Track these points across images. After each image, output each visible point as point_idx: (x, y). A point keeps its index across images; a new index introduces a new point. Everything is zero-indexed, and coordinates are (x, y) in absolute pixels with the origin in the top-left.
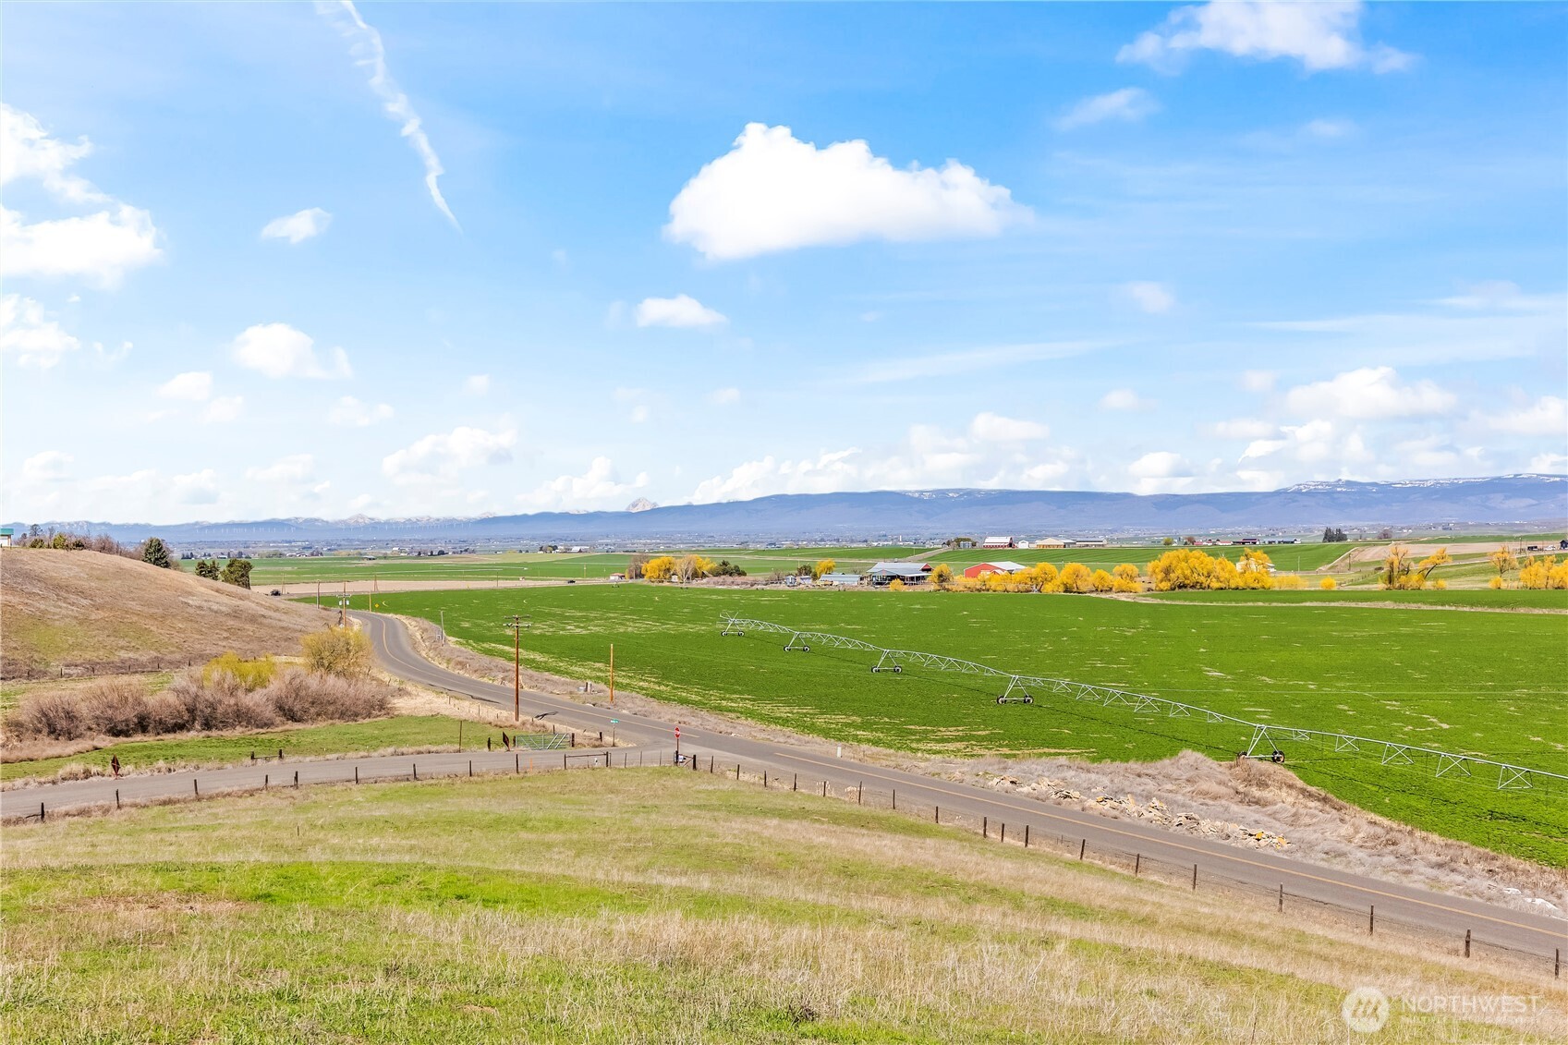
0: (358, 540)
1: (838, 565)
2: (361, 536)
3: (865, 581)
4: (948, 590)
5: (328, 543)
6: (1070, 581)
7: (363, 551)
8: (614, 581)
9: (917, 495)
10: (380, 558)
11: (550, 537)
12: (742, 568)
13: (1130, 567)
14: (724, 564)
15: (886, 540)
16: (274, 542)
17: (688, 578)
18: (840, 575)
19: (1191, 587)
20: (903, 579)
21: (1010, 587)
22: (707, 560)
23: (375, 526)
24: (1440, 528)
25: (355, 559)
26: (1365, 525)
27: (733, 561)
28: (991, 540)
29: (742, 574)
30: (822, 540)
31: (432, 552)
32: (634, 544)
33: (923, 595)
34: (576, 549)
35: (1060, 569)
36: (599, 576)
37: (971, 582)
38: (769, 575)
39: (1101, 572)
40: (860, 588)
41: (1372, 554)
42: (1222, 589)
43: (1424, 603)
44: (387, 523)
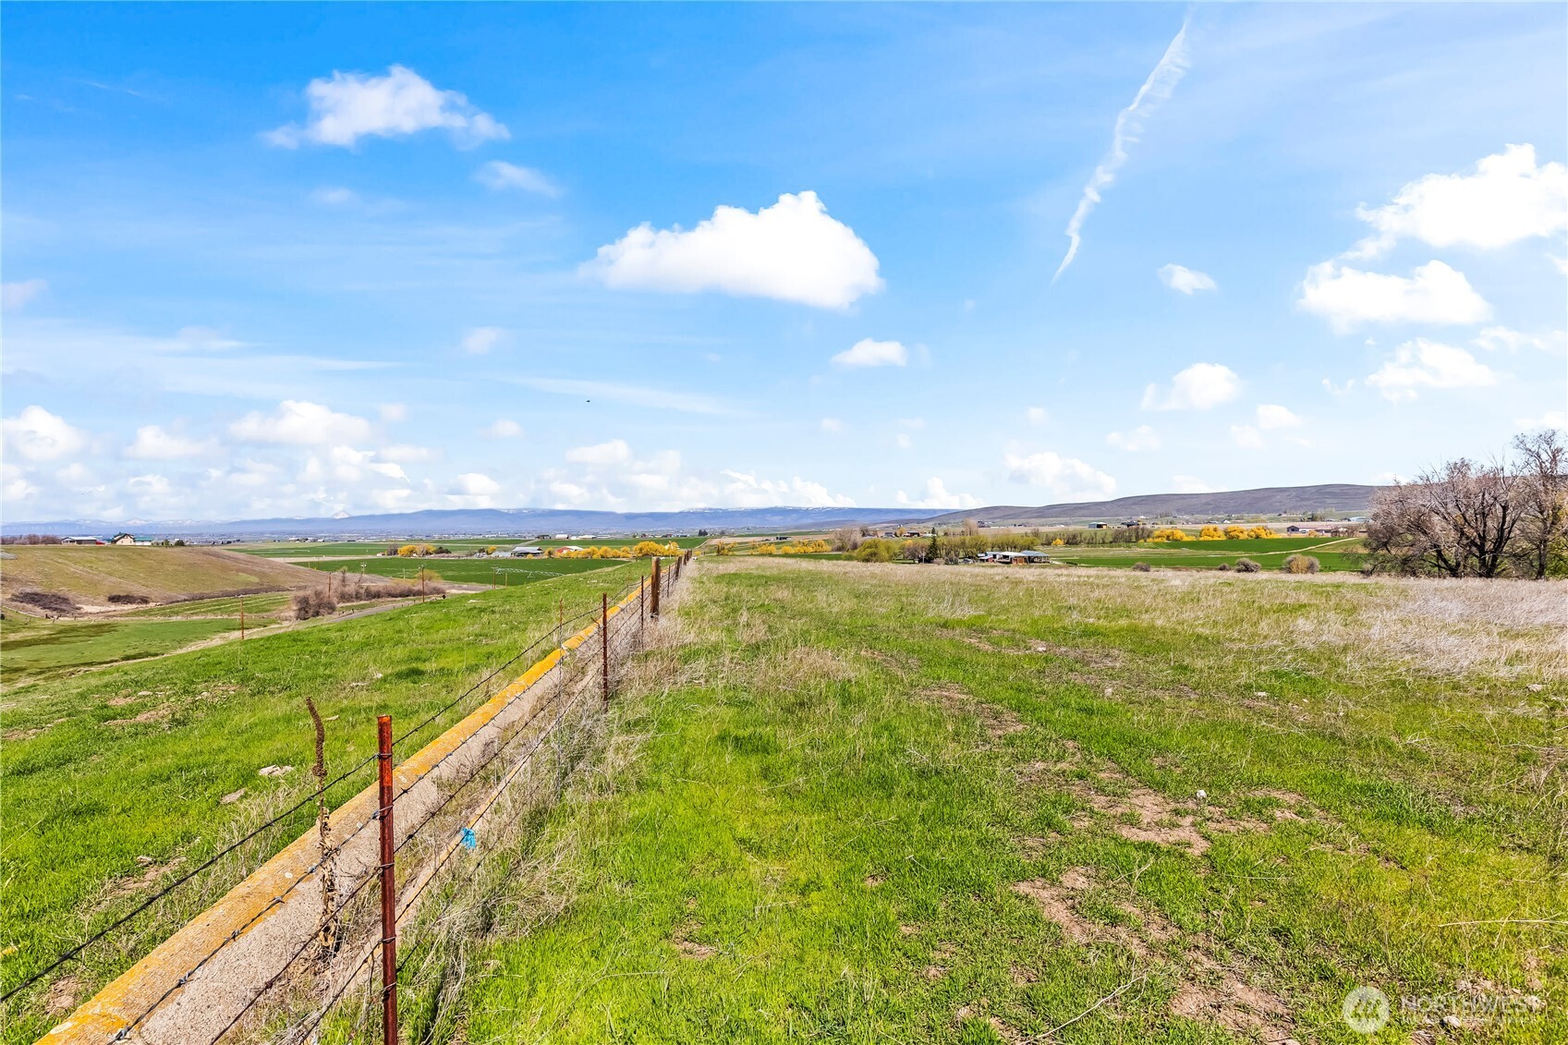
1: (497, 548)
3: (514, 555)
4: (555, 558)
6: (602, 554)
12: (450, 549)
13: (627, 548)
14: (440, 548)
15: (511, 535)
17: (423, 555)
18: (500, 552)
21: (579, 556)
22: (432, 545)
26: (716, 527)
27: (445, 546)
28: (558, 536)
29: (451, 552)
33: (541, 560)
35: (599, 549)
37: (562, 554)
38: (464, 552)
39: (615, 550)
40: (513, 557)
41: (715, 542)
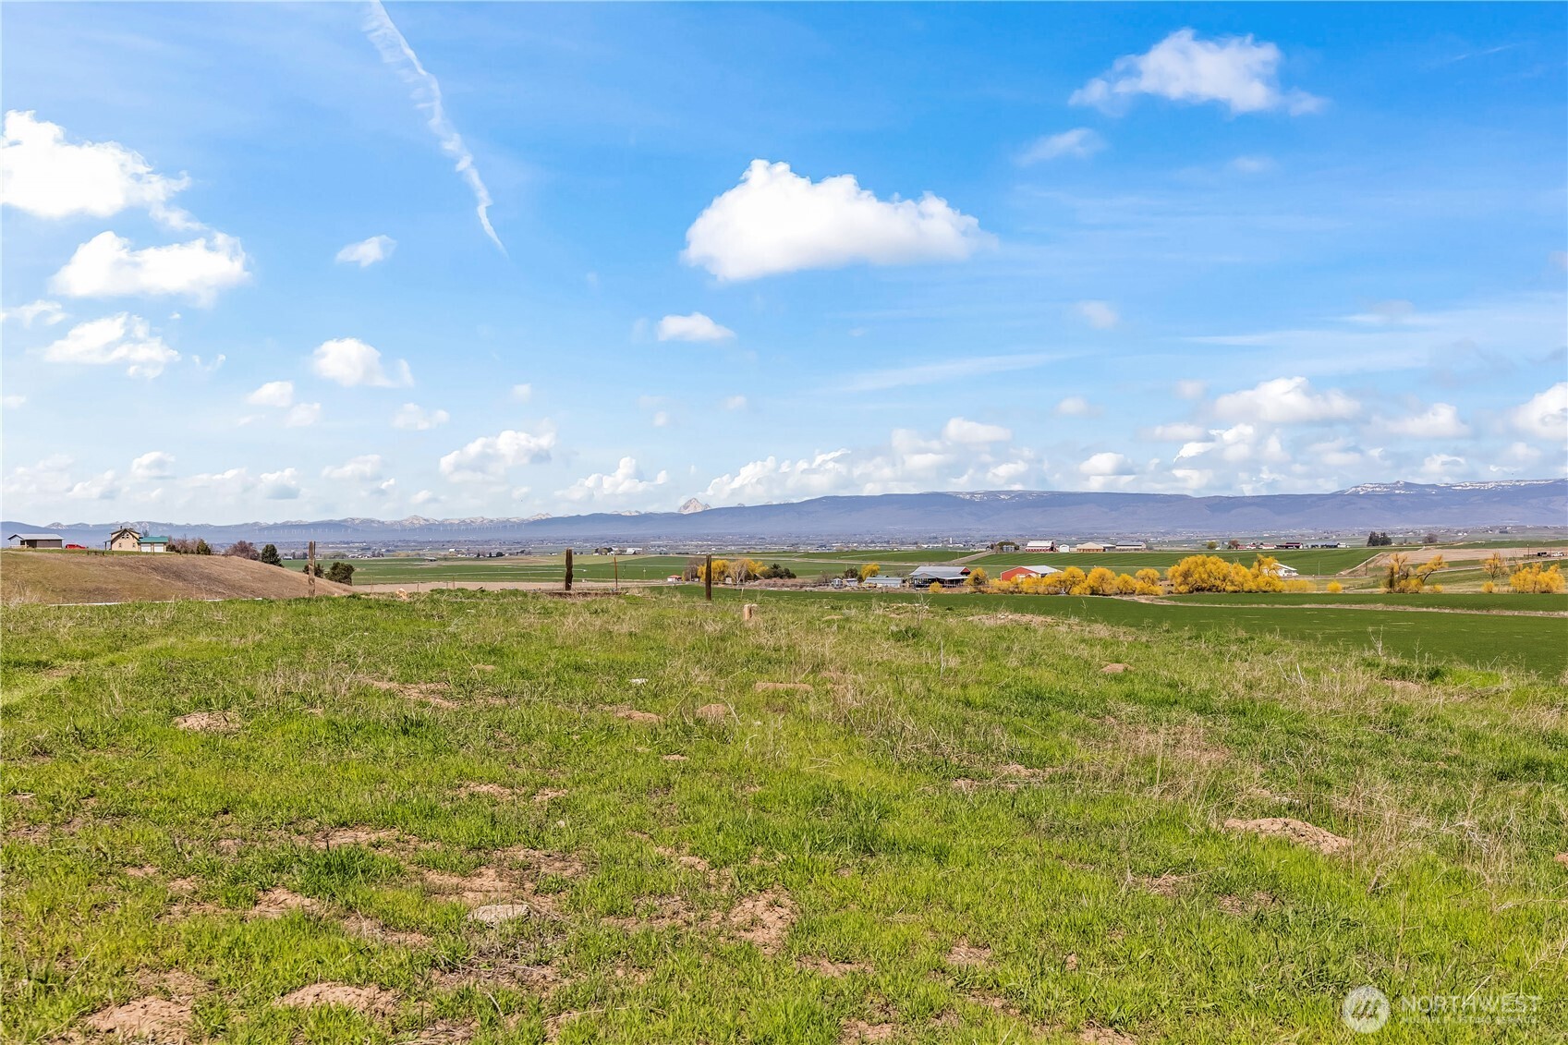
0: (414, 541)
1: (883, 568)
2: (416, 538)
3: (907, 584)
4: (983, 592)
5: (385, 544)
6: (1096, 585)
7: (421, 552)
8: (672, 582)
9: (968, 497)
10: (441, 559)
11: (602, 539)
12: (791, 570)
13: (1153, 572)
14: (775, 567)
15: (937, 543)
16: (333, 543)
17: (741, 580)
18: (884, 577)
19: (1208, 590)
20: (941, 581)
21: (1041, 590)
22: (760, 563)
23: (430, 527)
24: (1497, 531)
25: (416, 560)
27: (784, 563)
28: (1033, 544)
29: (792, 576)
30: (872, 542)
31: (490, 554)
32: (685, 545)
33: (959, 596)
34: (630, 550)
35: (1087, 573)
36: (657, 578)
37: (1005, 584)
38: (817, 577)
39: (1125, 575)
40: (902, 590)
42: (1236, 592)
43: (1412, 605)
44: (442, 524)
